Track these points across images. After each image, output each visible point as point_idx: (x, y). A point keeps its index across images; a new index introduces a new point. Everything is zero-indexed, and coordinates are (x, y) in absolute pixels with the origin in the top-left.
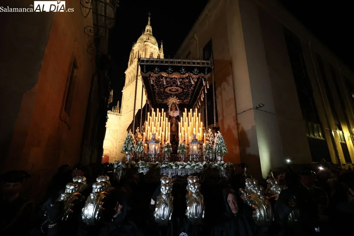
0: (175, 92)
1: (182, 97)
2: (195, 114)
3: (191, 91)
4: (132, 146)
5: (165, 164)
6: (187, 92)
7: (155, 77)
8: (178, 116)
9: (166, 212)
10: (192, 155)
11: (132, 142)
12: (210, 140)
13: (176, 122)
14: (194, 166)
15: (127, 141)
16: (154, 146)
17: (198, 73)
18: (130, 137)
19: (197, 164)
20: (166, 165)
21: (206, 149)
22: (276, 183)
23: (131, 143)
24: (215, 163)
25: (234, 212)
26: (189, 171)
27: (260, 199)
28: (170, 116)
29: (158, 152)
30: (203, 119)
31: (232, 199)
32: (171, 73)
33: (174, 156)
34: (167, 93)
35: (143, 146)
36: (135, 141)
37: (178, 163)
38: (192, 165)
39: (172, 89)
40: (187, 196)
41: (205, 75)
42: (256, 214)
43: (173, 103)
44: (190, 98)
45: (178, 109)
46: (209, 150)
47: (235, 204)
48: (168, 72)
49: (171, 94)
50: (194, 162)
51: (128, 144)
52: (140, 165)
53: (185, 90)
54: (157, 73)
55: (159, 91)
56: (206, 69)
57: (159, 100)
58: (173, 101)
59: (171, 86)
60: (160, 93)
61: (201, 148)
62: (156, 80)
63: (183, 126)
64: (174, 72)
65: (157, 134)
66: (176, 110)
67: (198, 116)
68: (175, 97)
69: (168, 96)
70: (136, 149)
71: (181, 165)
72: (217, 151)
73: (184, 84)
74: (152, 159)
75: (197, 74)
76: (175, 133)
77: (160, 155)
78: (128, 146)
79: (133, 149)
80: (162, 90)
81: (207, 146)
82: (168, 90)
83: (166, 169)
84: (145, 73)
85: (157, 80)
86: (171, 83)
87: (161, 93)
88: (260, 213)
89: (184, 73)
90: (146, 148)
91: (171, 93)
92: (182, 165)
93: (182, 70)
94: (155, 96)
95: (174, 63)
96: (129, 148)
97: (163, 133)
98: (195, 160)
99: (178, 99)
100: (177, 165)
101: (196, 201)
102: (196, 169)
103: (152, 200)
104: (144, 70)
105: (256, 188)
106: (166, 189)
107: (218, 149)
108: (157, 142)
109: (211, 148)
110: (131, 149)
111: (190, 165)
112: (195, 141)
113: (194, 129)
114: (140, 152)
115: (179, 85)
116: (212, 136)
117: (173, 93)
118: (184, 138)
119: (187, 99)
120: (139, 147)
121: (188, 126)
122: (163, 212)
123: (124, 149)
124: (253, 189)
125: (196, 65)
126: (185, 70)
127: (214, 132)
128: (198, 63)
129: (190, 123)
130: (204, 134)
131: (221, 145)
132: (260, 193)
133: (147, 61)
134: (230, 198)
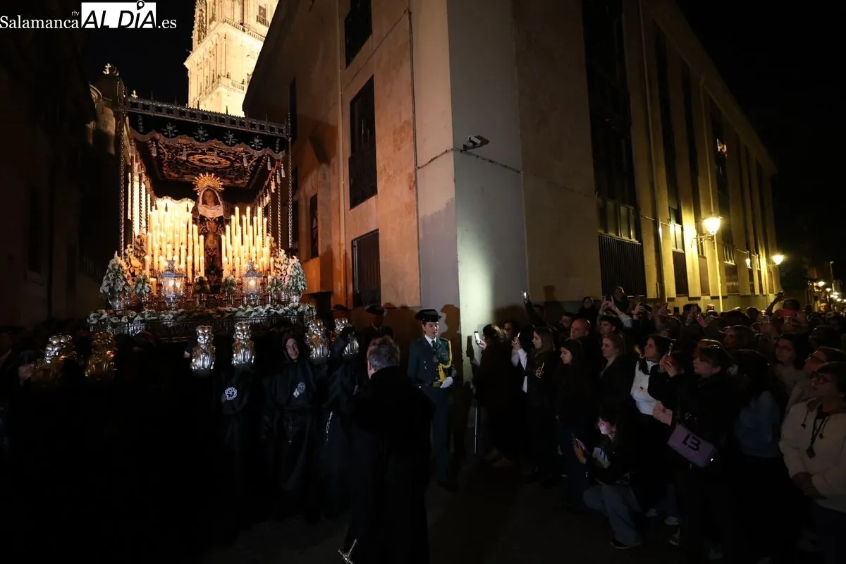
0: (212, 164)
1: (230, 174)
2: (258, 218)
3: (250, 167)
4: (124, 283)
5: (197, 312)
8: (221, 218)
9: (207, 362)
10: (248, 296)
12: (282, 270)
13: (217, 229)
14: (251, 313)
15: (112, 274)
16: (171, 283)
17: (262, 147)
18: (117, 267)
19: (255, 308)
20: (199, 314)
21: (272, 285)
23: (122, 278)
24: (285, 307)
25: (294, 357)
27: (319, 339)
28: (202, 218)
29: (181, 293)
30: (272, 229)
32: (203, 139)
33: (214, 297)
34: (193, 164)
35: (148, 283)
36: (128, 273)
37: (222, 309)
38: (247, 311)
39: (206, 159)
41: (275, 152)
43: (209, 189)
44: (248, 178)
45: (221, 203)
46: (276, 286)
47: (294, 350)
48: (197, 137)
49: (203, 167)
50: (251, 307)
51: (114, 280)
52: (147, 316)
53: (237, 165)
54: (172, 137)
55: (173, 158)
56: (277, 142)
57: (171, 173)
58: (207, 182)
59: (204, 153)
60: (174, 162)
61: (263, 284)
63: (231, 243)
64: (211, 138)
65: (176, 258)
66: (217, 203)
67: (262, 224)
68: (213, 175)
69: (197, 171)
70: (133, 288)
71: (227, 312)
72: (291, 288)
73: (234, 155)
74: (171, 304)
75: (259, 150)
76: (214, 253)
77: (186, 298)
78: (114, 284)
79: (126, 288)
81: (273, 280)
82: (195, 160)
84: (141, 133)
87: (178, 162)
88: (316, 352)
89: (231, 142)
90: (155, 285)
91: (204, 165)
93: (227, 136)
94: (161, 166)
95: (211, 120)
96: (118, 287)
97: (190, 258)
98: (253, 303)
99: (221, 180)
101: (244, 347)
102: (254, 317)
104: (138, 125)
106: (205, 339)
107: (291, 284)
108: (178, 275)
109: (278, 284)
110: (124, 289)
111: (243, 311)
112: (252, 272)
113: (253, 250)
114: (144, 293)
115: (221, 154)
116: (286, 262)
117: (206, 165)
118: (234, 264)
119: (241, 179)
120: (140, 286)
121: (242, 244)
122: (202, 362)
123: (107, 290)
124: (315, 330)
125: (257, 131)
126: (235, 137)
127: (288, 257)
128: (262, 128)
129: (246, 237)
130: (272, 260)
131: (297, 279)
132: (321, 333)
133: (146, 107)
134: (290, 342)
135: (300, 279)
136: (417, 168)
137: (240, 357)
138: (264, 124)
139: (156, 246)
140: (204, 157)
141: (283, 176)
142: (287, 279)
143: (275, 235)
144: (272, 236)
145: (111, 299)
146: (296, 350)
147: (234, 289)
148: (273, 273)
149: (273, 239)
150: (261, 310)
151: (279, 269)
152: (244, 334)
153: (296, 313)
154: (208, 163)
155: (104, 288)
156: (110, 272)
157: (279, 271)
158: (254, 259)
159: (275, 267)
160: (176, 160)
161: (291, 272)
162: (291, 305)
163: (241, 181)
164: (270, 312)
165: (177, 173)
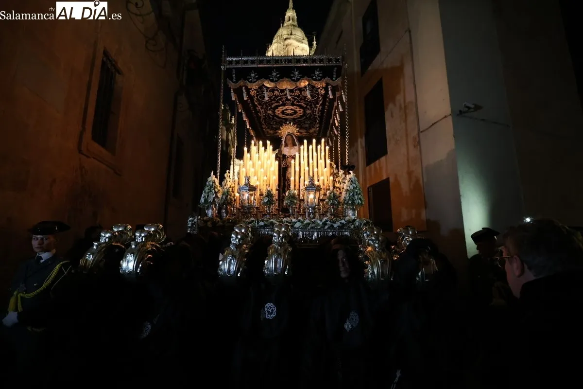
0: (291, 115)
1: (305, 123)
2: (321, 147)
3: (318, 113)
4: (215, 195)
5: (263, 221)
6: (311, 115)
7: (255, 90)
9: (233, 267)
11: (215, 190)
12: (341, 188)
14: (308, 224)
15: (208, 188)
16: (247, 195)
17: (320, 77)
18: (211, 183)
19: (313, 220)
20: (266, 223)
22: (411, 232)
23: (213, 191)
24: (341, 220)
25: (344, 275)
26: (301, 231)
28: (284, 156)
30: (333, 155)
31: (343, 256)
32: (276, 79)
34: (278, 117)
37: (284, 219)
38: (305, 222)
39: (286, 110)
41: (333, 80)
43: (289, 134)
44: (318, 126)
45: (297, 143)
46: (333, 200)
48: (271, 78)
49: (286, 120)
50: (309, 219)
51: (208, 193)
53: (309, 112)
54: (256, 82)
55: (266, 115)
56: (335, 71)
57: (268, 130)
59: (284, 105)
60: (268, 119)
62: (257, 96)
64: (281, 77)
66: (294, 144)
67: (325, 151)
68: (292, 123)
69: (282, 122)
72: (348, 202)
73: (304, 100)
78: (208, 196)
80: (270, 112)
82: (279, 112)
83: (264, 229)
84: (234, 82)
85: (259, 95)
86: (282, 98)
87: (270, 118)
88: (372, 271)
89: (297, 78)
90: (238, 199)
91: (285, 116)
92: (289, 223)
93: (294, 74)
94: (261, 124)
95: (281, 63)
96: (210, 199)
99: (297, 127)
101: (277, 252)
102: (311, 228)
104: (232, 77)
105: (373, 238)
107: (348, 198)
110: (214, 200)
111: (302, 222)
112: (312, 186)
115: (295, 102)
116: (344, 179)
117: (288, 117)
118: (299, 183)
119: (313, 127)
120: (224, 197)
121: (308, 166)
122: (228, 266)
125: (318, 64)
126: (299, 73)
128: (321, 61)
129: (311, 161)
130: (332, 179)
131: (354, 193)
132: (378, 243)
133: (237, 62)
134: (341, 256)
135: (356, 192)
137: (270, 264)
140: (285, 108)
142: (344, 193)
145: (207, 209)
150: (319, 222)
151: (338, 188)
152: (279, 236)
153: (352, 227)
154: (288, 115)
155: (202, 200)
156: (208, 186)
160: (268, 116)
161: (347, 186)
162: (347, 218)
163: (314, 129)
164: (326, 224)
165: (272, 129)
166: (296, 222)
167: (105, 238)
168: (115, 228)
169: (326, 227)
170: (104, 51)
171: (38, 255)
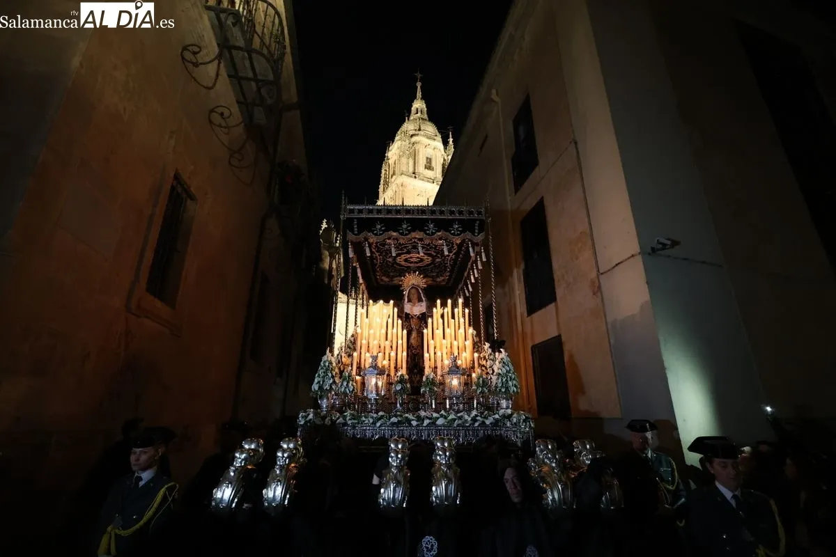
0: (416, 262)
1: (432, 272)
2: (459, 311)
3: (450, 261)
4: (332, 381)
5: (396, 417)
6: (441, 264)
8: (423, 314)
9: (399, 495)
10: (451, 398)
11: (331, 373)
12: (488, 367)
13: (420, 325)
14: (454, 420)
15: (323, 371)
16: (374, 381)
17: (461, 232)
18: (327, 364)
19: (459, 415)
20: (400, 419)
21: (478, 385)
23: (330, 375)
24: (494, 414)
25: (516, 499)
26: (444, 430)
27: (555, 473)
28: (407, 315)
29: (383, 393)
30: (474, 322)
31: (511, 476)
32: (406, 231)
34: (399, 265)
35: (353, 381)
36: (337, 370)
37: (423, 413)
38: (450, 418)
39: (411, 258)
40: (432, 471)
41: (474, 236)
42: (547, 499)
43: (414, 287)
44: (448, 274)
45: (424, 299)
46: (482, 387)
47: (516, 487)
48: (401, 231)
49: (408, 267)
50: (453, 413)
51: (324, 377)
52: (348, 418)
53: (438, 260)
54: (381, 234)
55: (384, 262)
56: (477, 224)
57: (383, 278)
58: (412, 281)
59: (409, 252)
60: (385, 266)
61: (467, 384)
63: (433, 339)
65: (380, 355)
66: (420, 300)
67: (464, 316)
68: (417, 273)
69: (403, 271)
70: (339, 386)
71: (427, 418)
72: (500, 390)
73: (435, 248)
74: (372, 406)
75: (459, 235)
76: (418, 351)
77: (388, 399)
78: (324, 381)
79: (333, 386)
80: (390, 260)
81: (479, 379)
82: (401, 260)
83: (398, 427)
84: (356, 235)
86: (408, 246)
87: (388, 265)
88: (553, 496)
89: (432, 232)
90: (359, 384)
91: (409, 265)
92: (430, 419)
93: (428, 227)
94: (375, 271)
95: (413, 214)
96: (326, 385)
97: (393, 354)
98: (456, 407)
99: (424, 278)
100: (420, 419)
101: (445, 476)
102: (458, 425)
103: (375, 477)
104: (353, 228)
105: (551, 456)
106: (397, 458)
107: (501, 385)
108: (381, 372)
109: (485, 384)
110: (331, 387)
111: (446, 418)
112: (455, 369)
113: (455, 343)
114: (348, 392)
116: (492, 357)
117: (412, 265)
118: (435, 361)
119: (442, 276)
120: (345, 384)
121: (444, 338)
123: (317, 388)
124: (546, 458)
125: (457, 216)
126: (435, 226)
127: (494, 351)
128: (461, 213)
129: (447, 331)
130: (476, 355)
131: (507, 378)
132: (555, 463)
133: (360, 211)
134: (509, 475)
135: (511, 378)
136: (599, 274)
138: (464, 209)
139: (364, 342)
140: (409, 256)
141: (484, 259)
142: (494, 378)
143: (476, 327)
144: (474, 329)
145: (320, 398)
146: (519, 488)
147: (436, 389)
148: (478, 370)
149: (475, 332)
150: (466, 417)
151: (483, 366)
153: (508, 424)
154: (412, 262)
155: (315, 387)
156: (322, 368)
157: (483, 368)
158: (456, 354)
159: (479, 364)
160: (386, 263)
161: (498, 369)
162: (502, 412)
163: (442, 278)
164: (476, 421)
165: (388, 277)
166: (438, 418)
167: (240, 460)
168: (245, 444)
169: (477, 424)
170: (175, 175)
171: (136, 474)
